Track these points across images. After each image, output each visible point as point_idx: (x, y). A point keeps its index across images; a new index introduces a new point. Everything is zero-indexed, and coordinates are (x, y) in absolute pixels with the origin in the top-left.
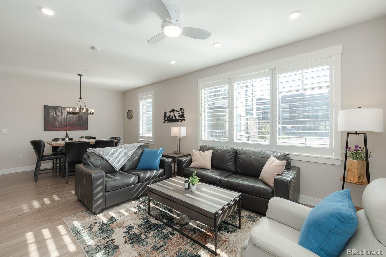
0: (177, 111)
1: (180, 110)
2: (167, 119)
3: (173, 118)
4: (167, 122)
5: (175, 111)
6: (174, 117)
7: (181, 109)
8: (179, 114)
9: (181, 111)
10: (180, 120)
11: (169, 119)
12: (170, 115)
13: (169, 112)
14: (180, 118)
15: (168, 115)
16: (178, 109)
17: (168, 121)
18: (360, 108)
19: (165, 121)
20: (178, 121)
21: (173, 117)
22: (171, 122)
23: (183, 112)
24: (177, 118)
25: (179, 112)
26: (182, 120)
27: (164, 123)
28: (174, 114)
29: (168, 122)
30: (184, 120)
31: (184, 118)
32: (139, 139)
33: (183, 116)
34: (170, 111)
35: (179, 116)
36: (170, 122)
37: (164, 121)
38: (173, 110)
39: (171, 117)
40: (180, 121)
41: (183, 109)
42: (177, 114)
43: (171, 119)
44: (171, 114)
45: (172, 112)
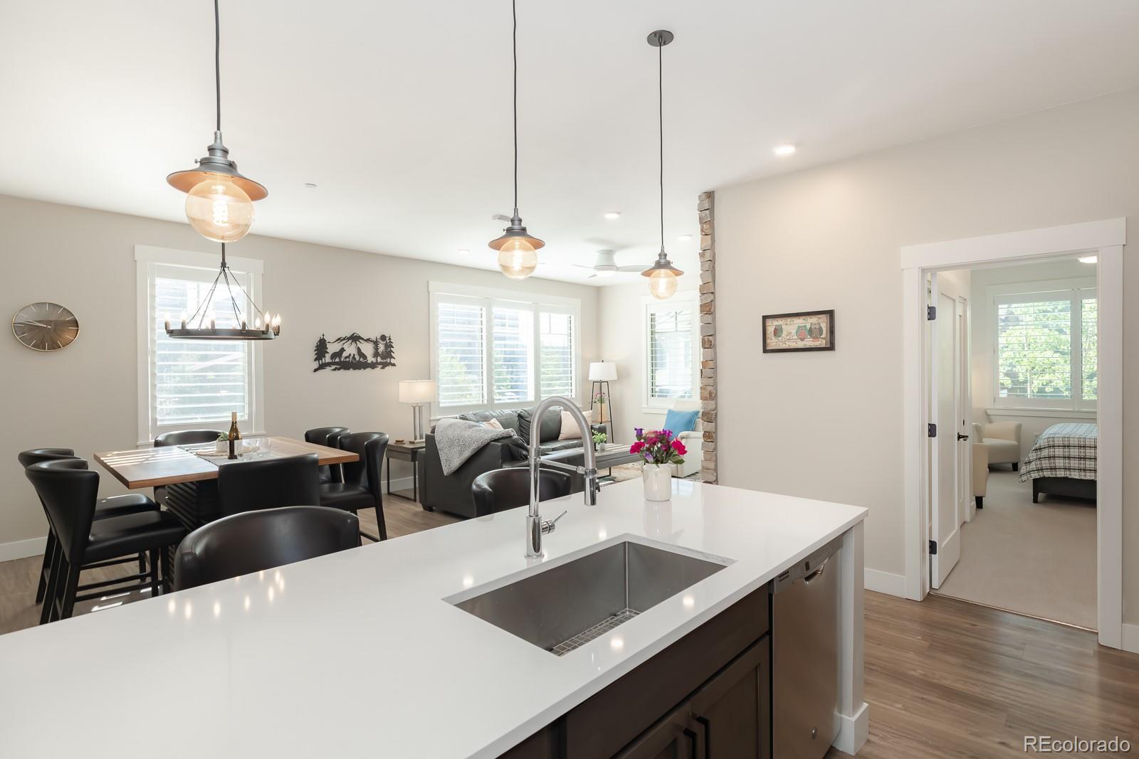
0: (368, 340)
1: (380, 340)
2: (328, 359)
3: (354, 358)
4: (328, 369)
5: (363, 339)
6: (357, 357)
7: (383, 338)
8: (376, 348)
9: (385, 342)
10: (380, 363)
11: (337, 360)
12: (343, 350)
13: (339, 340)
14: (379, 360)
15: (332, 348)
16: (374, 335)
17: (333, 367)
18: (603, 361)
19: (322, 367)
20: (373, 366)
21: (354, 355)
22: (349, 370)
23: (389, 346)
24: (370, 359)
25: (376, 343)
26: (384, 365)
27: (315, 370)
28: (359, 350)
29: (334, 370)
30: (394, 365)
31: (393, 361)
32: (151, 441)
33: (388, 354)
34: (344, 339)
35: (376, 354)
36: (342, 371)
37: (316, 365)
38: (355, 338)
39: (345, 354)
40: (380, 366)
41: (390, 339)
42: (368, 349)
43: (347, 360)
44: (345, 347)
45: (350, 341)
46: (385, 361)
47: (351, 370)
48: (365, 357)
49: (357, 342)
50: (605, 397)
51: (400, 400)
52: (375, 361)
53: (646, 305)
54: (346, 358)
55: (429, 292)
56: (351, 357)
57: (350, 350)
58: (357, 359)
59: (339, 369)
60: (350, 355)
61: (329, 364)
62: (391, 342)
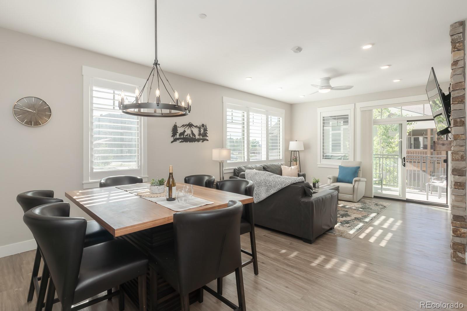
0: (196, 127)
1: (201, 127)
2: (178, 136)
3: (190, 136)
4: (178, 141)
5: (194, 126)
7: (203, 125)
8: (200, 131)
9: (204, 128)
10: (202, 139)
11: (182, 137)
12: (185, 131)
13: (183, 126)
14: (201, 137)
15: (180, 130)
16: (199, 124)
17: (180, 140)
18: (296, 141)
19: (175, 140)
20: (198, 140)
21: (190, 134)
22: (187, 142)
23: (205, 130)
24: (197, 137)
25: (200, 128)
26: (204, 140)
27: (172, 142)
28: (192, 131)
29: (181, 142)
30: (207, 140)
31: (207, 138)
32: (90, 181)
33: (205, 134)
34: (185, 126)
35: (200, 134)
37: (172, 139)
38: (190, 125)
39: (186, 134)
40: (201, 141)
41: (206, 126)
42: (196, 131)
43: (187, 137)
44: (186, 129)
45: (188, 127)
46: (204, 138)
47: (188, 142)
48: (195, 136)
49: (191, 127)
50: (298, 159)
51: (213, 159)
52: (199, 138)
53: (321, 113)
54: (186, 135)
55: (223, 102)
56: (188, 135)
57: (188, 131)
58: (191, 137)
59: (183, 142)
60: (188, 134)
61: (178, 139)
62: (206, 128)
